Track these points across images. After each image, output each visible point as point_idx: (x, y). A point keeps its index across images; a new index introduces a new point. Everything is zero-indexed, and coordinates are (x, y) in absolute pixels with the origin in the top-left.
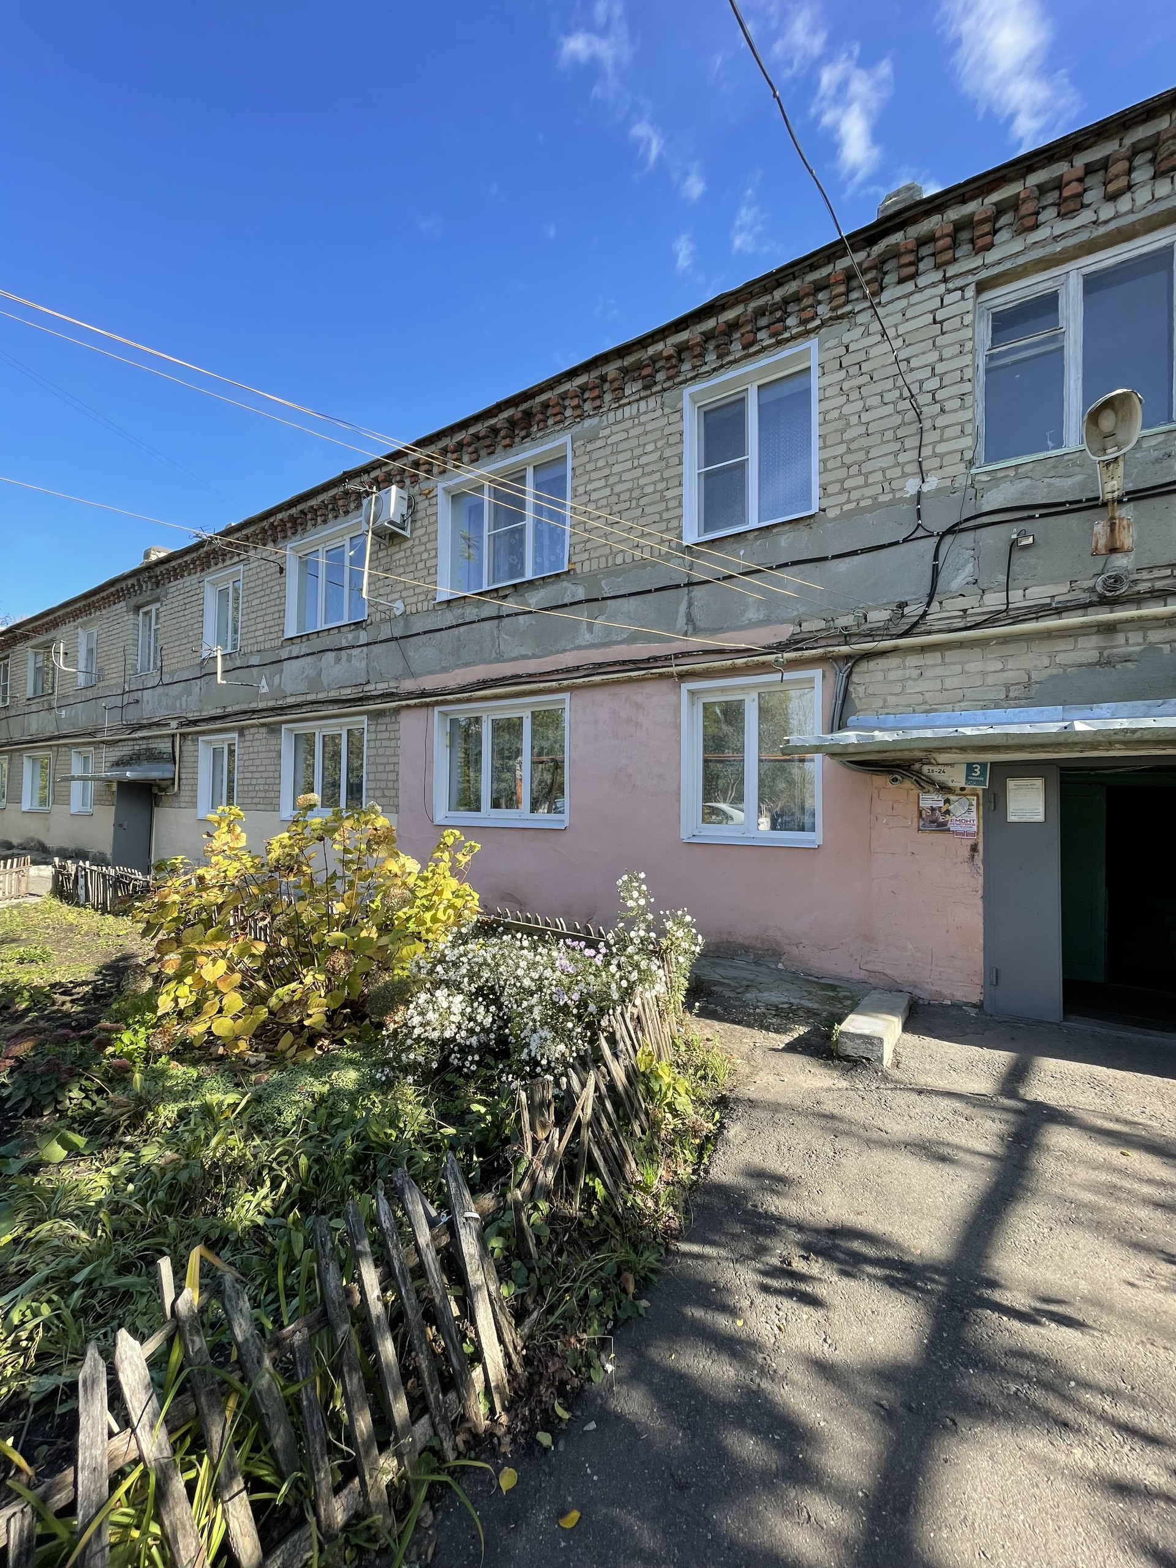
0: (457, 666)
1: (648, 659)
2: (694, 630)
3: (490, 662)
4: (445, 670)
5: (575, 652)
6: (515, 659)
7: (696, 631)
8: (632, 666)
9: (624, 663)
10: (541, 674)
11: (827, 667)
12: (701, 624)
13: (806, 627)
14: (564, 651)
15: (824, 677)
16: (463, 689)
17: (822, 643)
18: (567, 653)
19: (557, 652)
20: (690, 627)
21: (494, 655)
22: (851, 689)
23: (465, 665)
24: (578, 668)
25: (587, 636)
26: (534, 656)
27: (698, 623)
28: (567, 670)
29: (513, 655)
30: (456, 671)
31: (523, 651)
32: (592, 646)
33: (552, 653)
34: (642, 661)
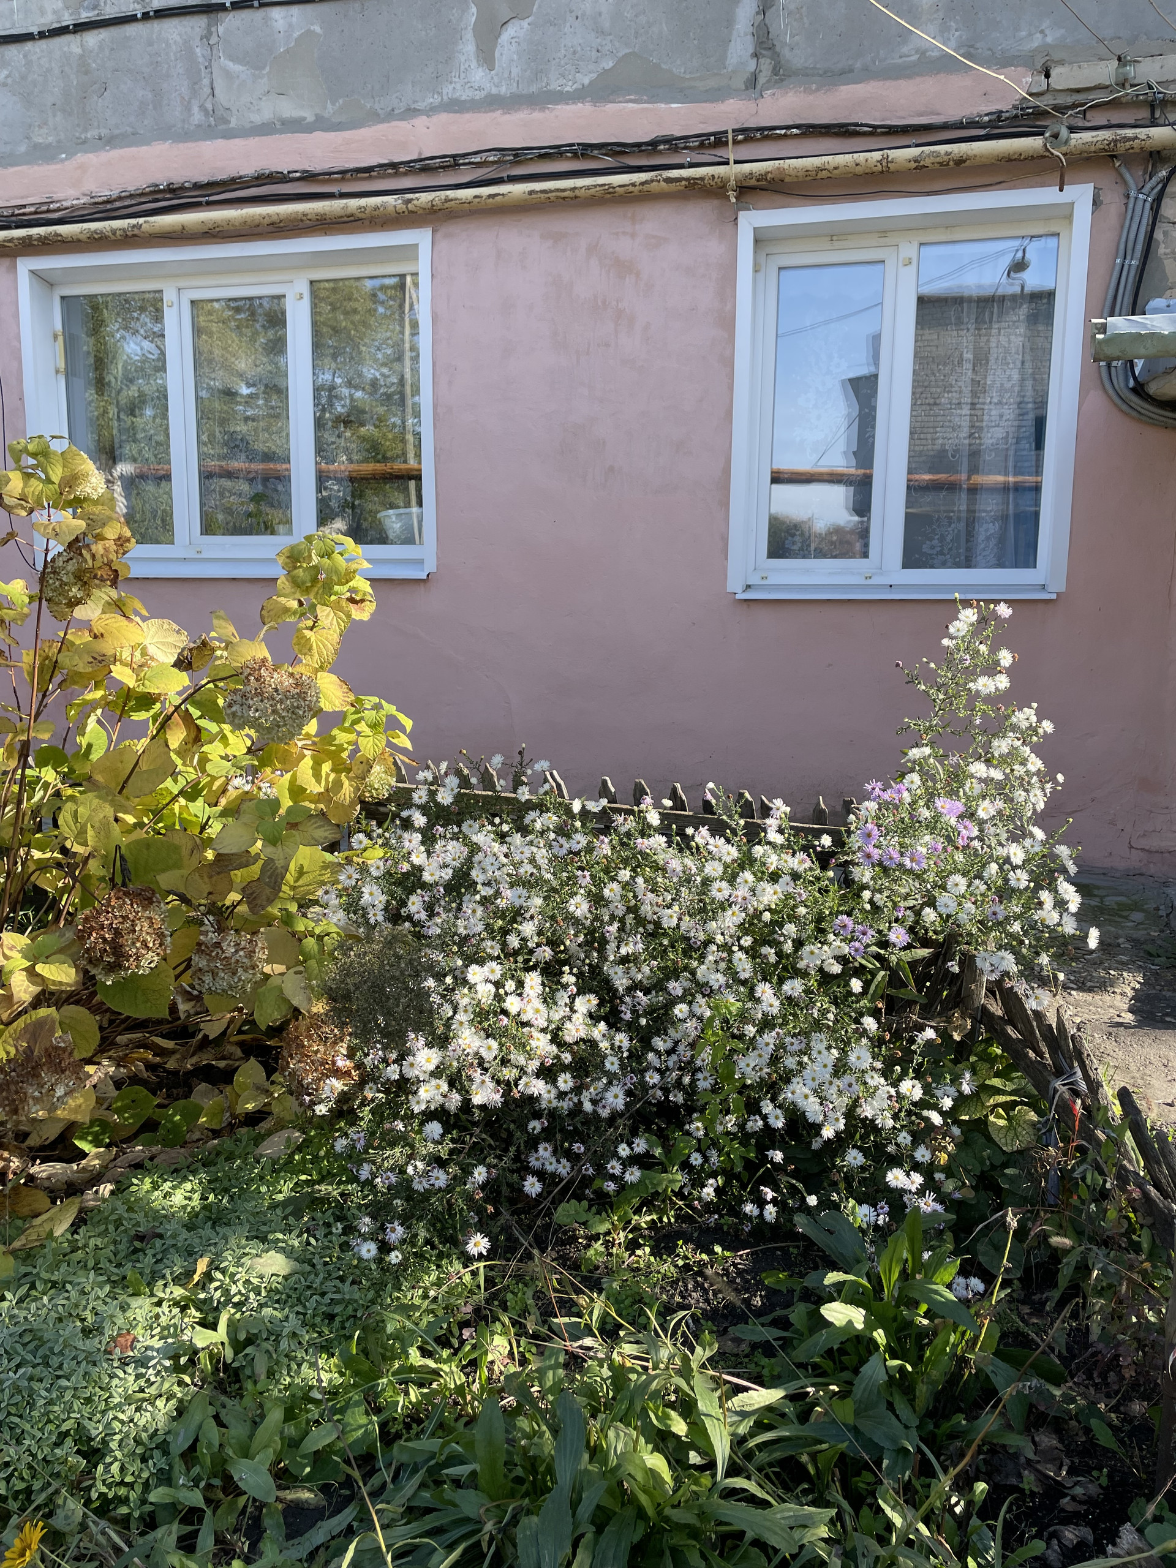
0: (83, 145)
1: (654, 144)
2: (775, 71)
3: (185, 136)
4: (44, 154)
5: (444, 117)
6: (265, 129)
7: (782, 74)
8: (609, 161)
9: (585, 150)
10: (345, 174)
11: (1107, 179)
12: (796, 56)
13: (1064, 77)
14: (411, 112)
15: (1096, 203)
16: (105, 209)
17: (1099, 118)
18: (421, 121)
19: (391, 116)
20: (766, 65)
21: (197, 116)
22: (1158, 235)
23: (110, 141)
24: (454, 162)
25: (479, 75)
26: (321, 124)
27: (786, 53)
28: (424, 166)
29: (257, 119)
30: (80, 158)
31: (288, 109)
32: (493, 103)
33: (375, 118)
34: (638, 147)
